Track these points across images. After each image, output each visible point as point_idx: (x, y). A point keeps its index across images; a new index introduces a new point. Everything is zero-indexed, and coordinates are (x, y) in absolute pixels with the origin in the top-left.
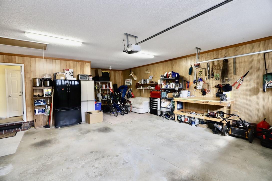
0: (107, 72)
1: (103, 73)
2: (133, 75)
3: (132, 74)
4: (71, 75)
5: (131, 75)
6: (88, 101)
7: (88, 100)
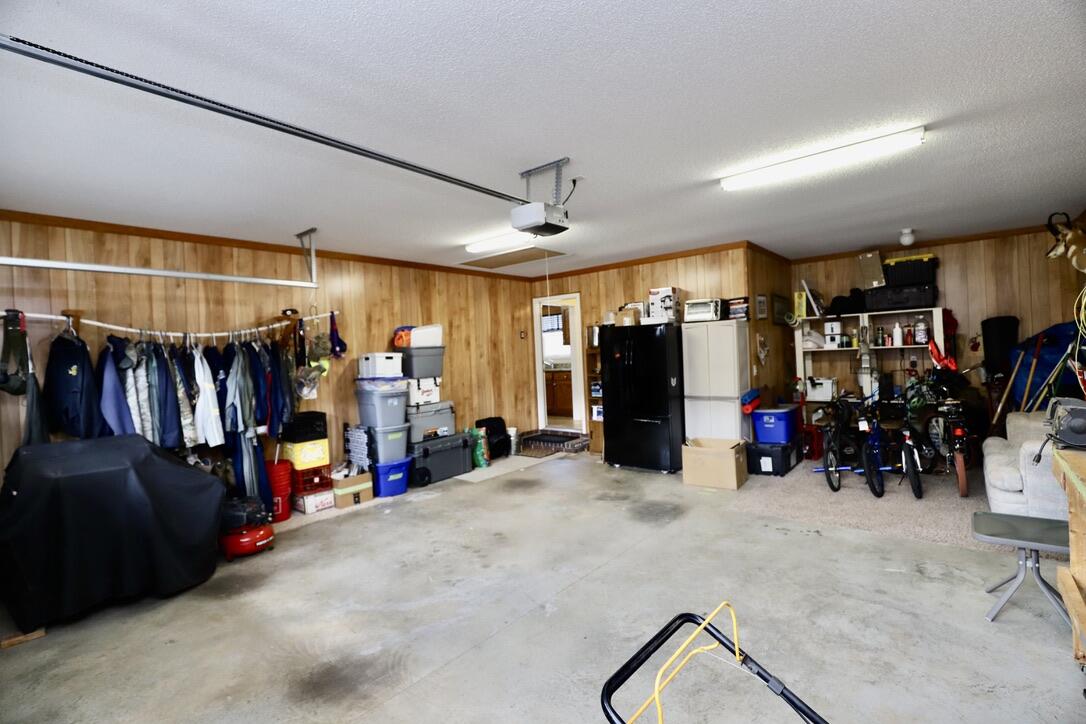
0: (914, 257)
1: (886, 269)
2: (1073, 248)
3: (1067, 249)
4: (666, 308)
5: (1061, 250)
6: (709, 399)
7: (712, 395)
